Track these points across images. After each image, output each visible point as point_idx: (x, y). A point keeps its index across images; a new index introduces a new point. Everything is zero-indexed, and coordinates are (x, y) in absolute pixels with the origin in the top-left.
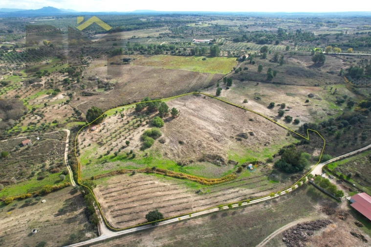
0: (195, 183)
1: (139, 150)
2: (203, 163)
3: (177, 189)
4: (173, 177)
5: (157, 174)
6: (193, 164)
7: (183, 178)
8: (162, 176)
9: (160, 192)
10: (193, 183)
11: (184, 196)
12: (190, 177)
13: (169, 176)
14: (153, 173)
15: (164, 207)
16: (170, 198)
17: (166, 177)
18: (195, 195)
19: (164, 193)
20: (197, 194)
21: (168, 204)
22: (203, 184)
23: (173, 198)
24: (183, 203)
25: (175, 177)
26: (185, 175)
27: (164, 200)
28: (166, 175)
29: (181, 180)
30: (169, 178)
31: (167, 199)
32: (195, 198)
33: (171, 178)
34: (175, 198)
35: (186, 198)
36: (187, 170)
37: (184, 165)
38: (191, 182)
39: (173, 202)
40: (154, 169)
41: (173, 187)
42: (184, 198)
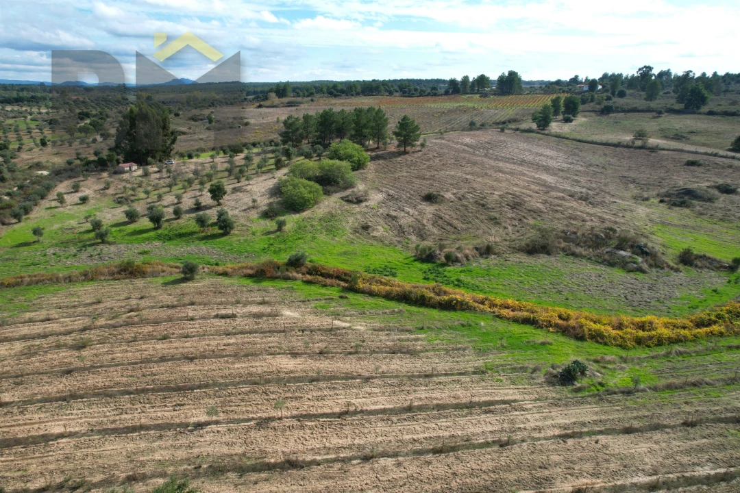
0: (528, 329)
1: (256, 216)
2: (542, 259)
3: (412, 353)
4: (388, 297)
5: (309, 282)
6: (492, 259)
7: (449, 306)
8: (333, 292)
9: (295, 355)
10: (517, 329)
11: (464, 396)
12: (493, 305)
13: (371, 294)
14: (287, 279)
15: (291, 465)
16: (358, 403)
17: (350, 296)
18: (552, 393)
19: (324, 365)
20: (566, 391)
21: (335, 441)
22: (581, 338)
23: (383, 403)
24: (468, 444)
25: (404, 298)
26: (460, 294)
27: (305, 406)
28: (353, 289)
29: (435, 313)
30: (371, 300)
31: (333, 405)
32: (563, 418)
33: (382, 302)
34: (402, 400)
35: (487, 407)
36: (463, 277)
37: (451, 260)
38: (501, 326)
39: (377, 434)
40: (295, 263)
41: (386, 340)
42: (470, 406)
